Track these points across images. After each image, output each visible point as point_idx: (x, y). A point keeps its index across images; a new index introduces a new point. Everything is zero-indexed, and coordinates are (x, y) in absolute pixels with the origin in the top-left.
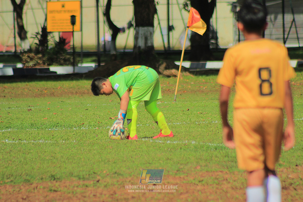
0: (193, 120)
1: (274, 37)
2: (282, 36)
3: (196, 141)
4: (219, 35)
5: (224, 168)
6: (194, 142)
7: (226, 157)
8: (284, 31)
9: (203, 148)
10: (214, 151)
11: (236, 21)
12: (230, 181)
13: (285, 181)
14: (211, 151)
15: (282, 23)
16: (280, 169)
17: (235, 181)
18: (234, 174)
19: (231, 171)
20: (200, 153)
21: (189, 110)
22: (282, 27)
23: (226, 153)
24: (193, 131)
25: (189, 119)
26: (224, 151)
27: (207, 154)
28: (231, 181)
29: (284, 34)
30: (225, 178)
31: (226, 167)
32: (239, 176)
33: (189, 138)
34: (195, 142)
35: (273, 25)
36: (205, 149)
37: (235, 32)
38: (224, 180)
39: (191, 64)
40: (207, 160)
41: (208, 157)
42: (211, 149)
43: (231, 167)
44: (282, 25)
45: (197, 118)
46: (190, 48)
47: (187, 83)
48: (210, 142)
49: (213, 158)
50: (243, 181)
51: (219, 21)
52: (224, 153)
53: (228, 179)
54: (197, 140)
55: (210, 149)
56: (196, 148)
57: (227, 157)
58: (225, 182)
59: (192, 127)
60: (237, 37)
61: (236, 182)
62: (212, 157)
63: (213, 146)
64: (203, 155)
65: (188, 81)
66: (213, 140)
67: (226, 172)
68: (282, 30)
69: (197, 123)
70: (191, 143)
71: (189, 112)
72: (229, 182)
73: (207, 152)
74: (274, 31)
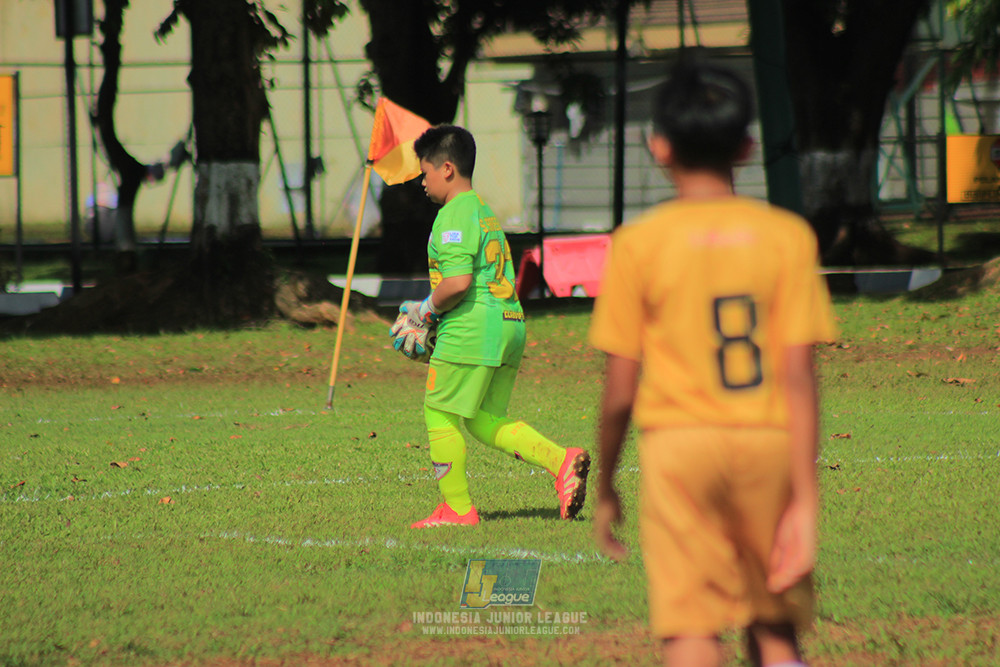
0: (388, 470)
1: (653, 194)
3: (398, 539)
6: (391, 544)
9: (423, 561)
10: (459, 571)
11: (529, 143)
14: (447, 571)
18: (523, 647)
19: (514, 638)
20: (411, 577)
21: (374, 436)
24: (389, 505)
25: (375, 466)
27: (434, 583)
30: (495, 660)
32: (541, 655)
33: (374, 530)
34: (394, 543)
36: (427, 563)
37: (528, 178)
39: (384, 286)
40: (434, 602)
41: (437, 593)
42: (450, 564)
45: (403, 463)
46: (378, 233)
47: (369, 345)
48: (446, 542)
49: (455, 595)
54: (402, 536)
55: (444, 564)
56: (399, 564)
59: (385, 495)
60: (534, 196)
62: (451, 593)
63: (453, 554)
64: (420, 585)
65: (372, 339)
66: (454, 536)
67: (498, 642)
69: (403, 480)
70: (381, 547)
71: (377, 442)
73: (434, 573)
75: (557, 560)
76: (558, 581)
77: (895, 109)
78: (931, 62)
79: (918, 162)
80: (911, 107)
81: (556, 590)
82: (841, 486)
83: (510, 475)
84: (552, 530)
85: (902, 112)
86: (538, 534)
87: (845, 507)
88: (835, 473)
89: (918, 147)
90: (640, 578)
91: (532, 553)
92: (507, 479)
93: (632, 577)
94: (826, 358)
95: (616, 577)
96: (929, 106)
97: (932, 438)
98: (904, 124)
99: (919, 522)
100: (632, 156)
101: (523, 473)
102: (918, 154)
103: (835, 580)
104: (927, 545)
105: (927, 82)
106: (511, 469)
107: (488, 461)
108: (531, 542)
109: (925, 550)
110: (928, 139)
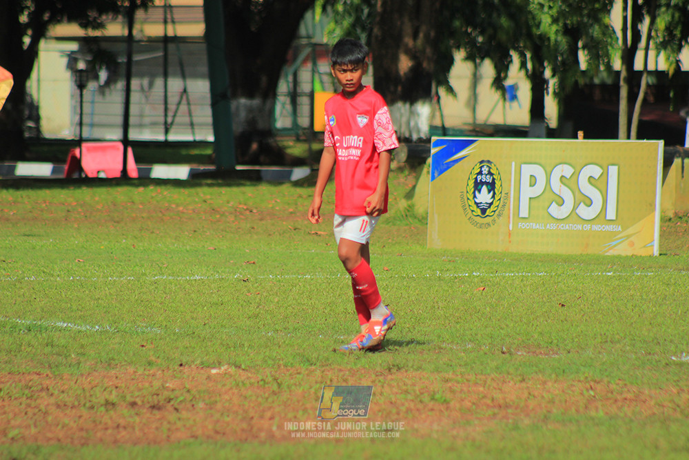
1: (147, 120)
2: (162, 119)
4: (43, 113)
5: (44, 367)
7: (47, 346)
8: (166, 110)
9: (5, 327)
10: (26, 334)
11: (76, 88)
12: (54, 391)
13: (158, 395)
14: (19, 334)
15: (162, 94)
16: (149, 370)
17: (63, 392)
18: (62, 379)
19: (56, 373)
22: (162, 102)
23: (48, 339)
26: (44, 335)
27: (11, 340)
28: (56, 392)
29: (166, 115)
30: (45, 386)
31: (46, 365)
32: (72, 383)
35: (146, 97)
36: (7, 329)
37: (75, 108)
38: (42, 390)
40: (11, 351)
41: (12, 346)
42: (21, 330)
43: (57, 366)
44: (162, 98)
48: (19, 317)
49: (23, 347)
50: (79, 392)
51: (43, 85)
52: (44, 339)
53: (51, 389)
55: (17, 329)
57: (50, 347)
58: (44, 394)
60: (77, 118)
61: (66, 395)
62: (21, 346)
63: (23, 324)
66: (23, 313)
67: (47, 375)
68: (162, 107)
72: (52, 395)
73: (11, 335)
74: (147, 110)
75: (84, 329)
76: (84, 342)
77: (286, 76)
78: (307, 50)
79: (298, 107)
80: (295, 75)
81: (82, 346)
82: (249, 291)
83: (58, 279)
84: (81, 311)
85: (290, 78)
86: (73, 314)
87: (251, 303)
88: (246, 284)
89: (298, 98)
90: (131, 340)
91: (69, 325)
92: (56, 281)
93: (127, 340)
94: (242, 217)
95: (117, 340)
96: (305, 74)
97: (301, 265)
98: (291, 85)
99: (292, 313)
100: (135, 97)
101: (65, 278)
102: (298, 102)
103: (243, 345)
104: (296, 326)
105: (305, 61)
106: (58, 276)
107: (45, 270)
108: (68, 318)
109: (295, 329)
110: (303, 94)
